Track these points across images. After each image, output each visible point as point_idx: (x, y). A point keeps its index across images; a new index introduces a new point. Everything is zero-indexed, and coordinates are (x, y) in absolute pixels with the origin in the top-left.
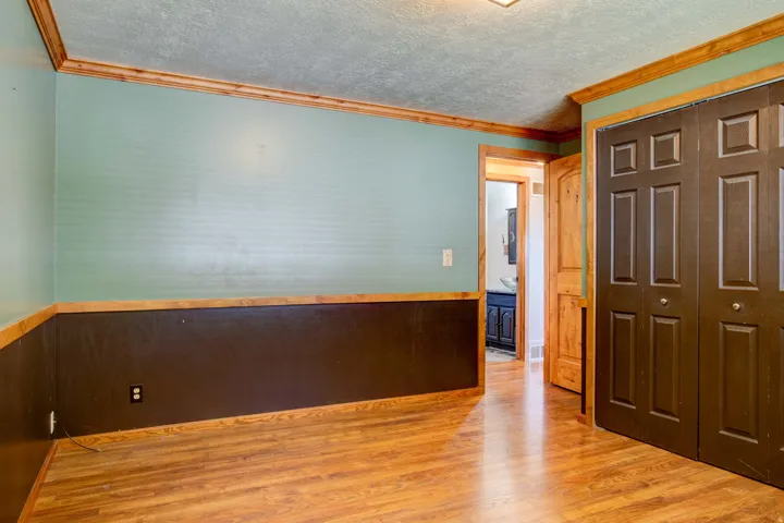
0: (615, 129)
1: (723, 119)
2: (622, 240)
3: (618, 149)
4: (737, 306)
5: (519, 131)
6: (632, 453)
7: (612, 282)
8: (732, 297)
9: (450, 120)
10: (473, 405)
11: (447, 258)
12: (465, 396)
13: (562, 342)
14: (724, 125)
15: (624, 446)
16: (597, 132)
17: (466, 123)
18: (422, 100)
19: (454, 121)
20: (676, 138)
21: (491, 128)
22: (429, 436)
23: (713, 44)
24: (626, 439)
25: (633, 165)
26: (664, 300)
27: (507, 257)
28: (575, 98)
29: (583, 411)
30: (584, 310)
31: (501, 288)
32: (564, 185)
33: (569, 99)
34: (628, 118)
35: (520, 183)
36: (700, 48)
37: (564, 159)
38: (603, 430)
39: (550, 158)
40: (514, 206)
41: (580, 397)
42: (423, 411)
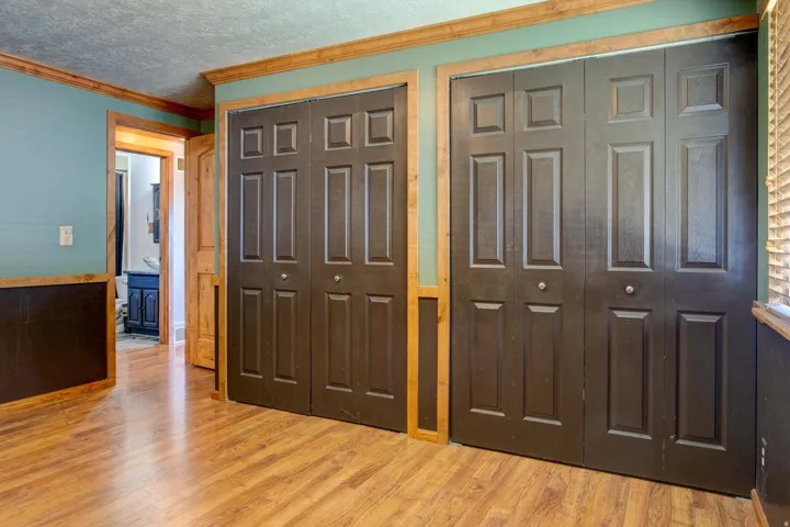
0: (244, 113)
1: (329, 118)
2: (249, 219)
3: (247, 133)
4: (337, 278)
5: (157, 102)
6: (258, 420)
7: (242, 260)
8: (333, 270)
9: (70, 78)
10: (100, 399)
11: (66, 236)
12: (91, 391)
13: (202, 321)
14: (329, 123)
15: (252, 414)
16: (229, 114)
17: (91, 84)
18: (27, 47)
19: (76, 80)
20: (294, 129)
21: (122, 94)
22: (35, 445)
23: (321, 51)
24: (254, 407)
25: (259, 150)
26: (284, 276)
27: (152, 235)
28: (209, 77)
29: (217, 388)
30: (217, 287)
31: (146, 269)
32: (203, 163)
33: (203, 76)
34: (255, 105)
35: (163, 158)
36: (310, 53)
37: (203, 137)
38: (234, 402)
39: (190, 134)
40: (158, 182)
41: (213, 374)
42: (31, 416)
